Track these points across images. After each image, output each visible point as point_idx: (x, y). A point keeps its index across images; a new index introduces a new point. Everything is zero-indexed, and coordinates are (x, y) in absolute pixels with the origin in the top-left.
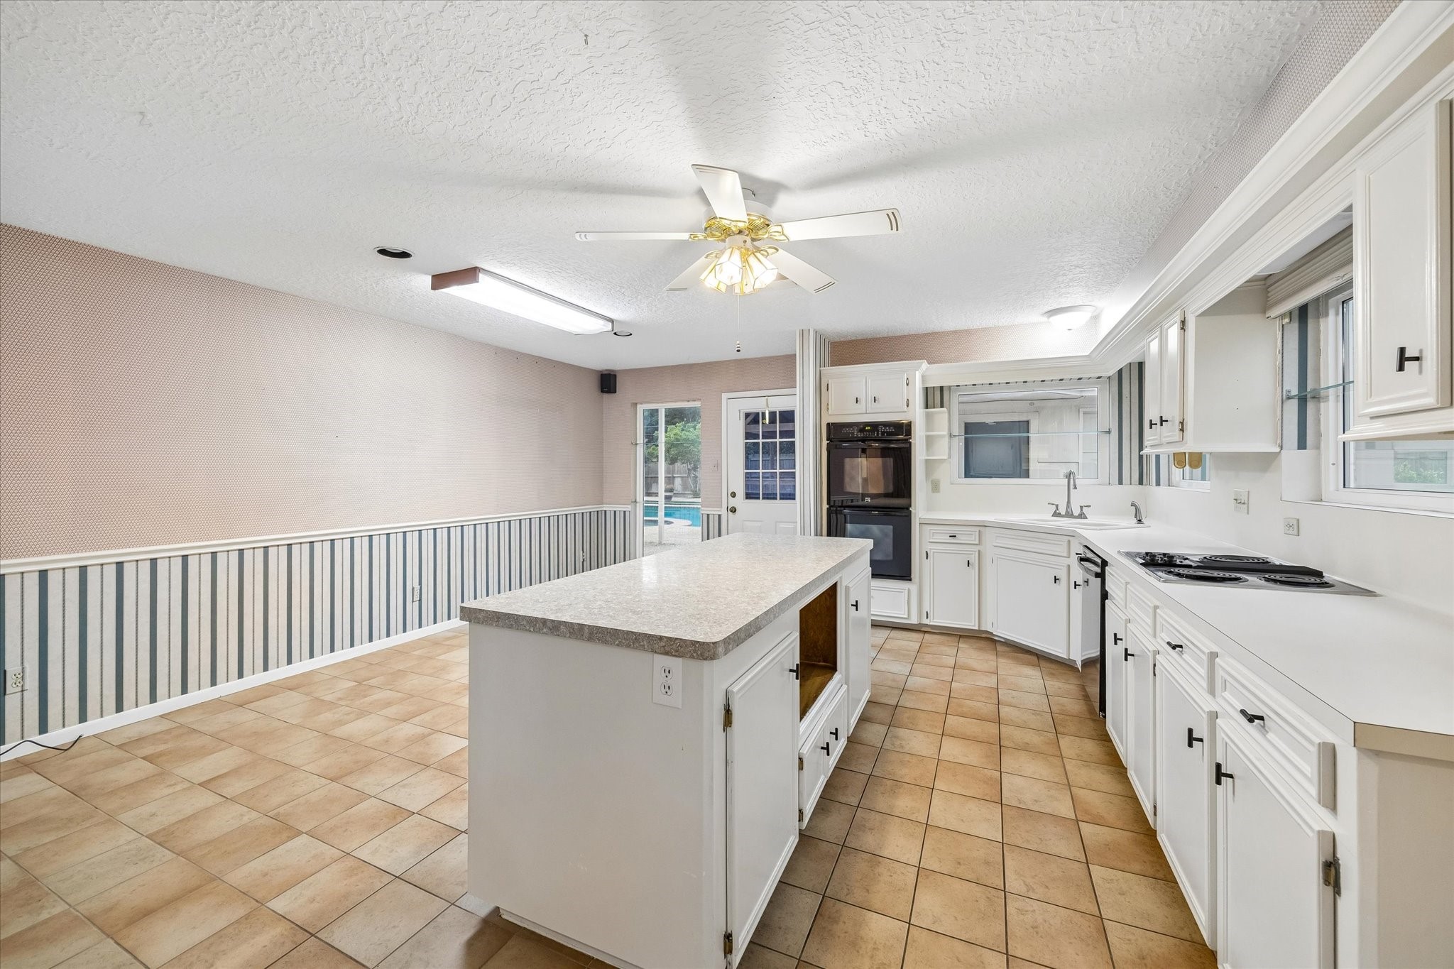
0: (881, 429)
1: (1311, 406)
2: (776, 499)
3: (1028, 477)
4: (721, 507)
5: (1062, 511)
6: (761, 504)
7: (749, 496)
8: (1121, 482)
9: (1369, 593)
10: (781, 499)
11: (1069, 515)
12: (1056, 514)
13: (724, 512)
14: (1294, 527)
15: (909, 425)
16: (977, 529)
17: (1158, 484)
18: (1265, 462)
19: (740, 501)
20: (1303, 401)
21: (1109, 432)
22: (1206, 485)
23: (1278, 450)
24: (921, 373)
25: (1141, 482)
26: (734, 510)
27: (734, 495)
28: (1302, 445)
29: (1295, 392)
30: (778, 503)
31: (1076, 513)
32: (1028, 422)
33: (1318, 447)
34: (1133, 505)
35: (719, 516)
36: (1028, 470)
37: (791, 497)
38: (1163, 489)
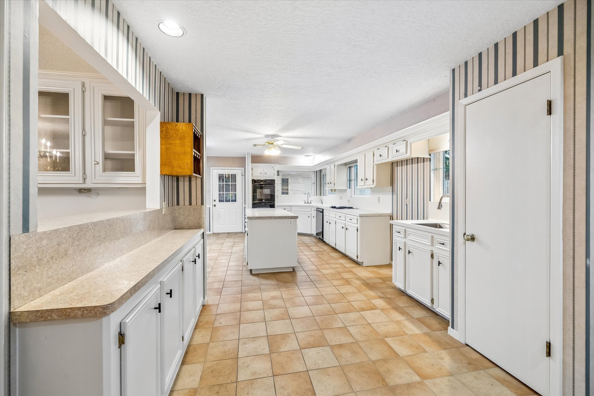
0: (267, 181)
1: (351, 181)
2: (230, 201)
3: (288, 194)
4: (210, 205)
5: (306, 202)
6: (225, 203)
7: (220, 201)
8: (317, 195)
9: (358, 209)
10: (231, 201)
11: (308, 203)
12: (305, 203)
13: (211, 207)
14: (349, 201)
15: (274, 180)
16: (290, 207)
17: (324, 195)
18: (345, 191)
19: (217, 203)
20: (350, 181)
21: (314, 184)
22: (334, 195)
23: (347, 189)
24: (277, 167)
25: (320, 195)
26: (215, 206)
27: (215, 201)
28: (350, 188)
29: (349, 180)
30: (230, 203)
31: (309, 202)
32: (288, 179)
33: (351, 188)
34: (321, 200)
35: (209, 208)
36: (288, 192)
37: (235, 201)
38: (325, 196)
